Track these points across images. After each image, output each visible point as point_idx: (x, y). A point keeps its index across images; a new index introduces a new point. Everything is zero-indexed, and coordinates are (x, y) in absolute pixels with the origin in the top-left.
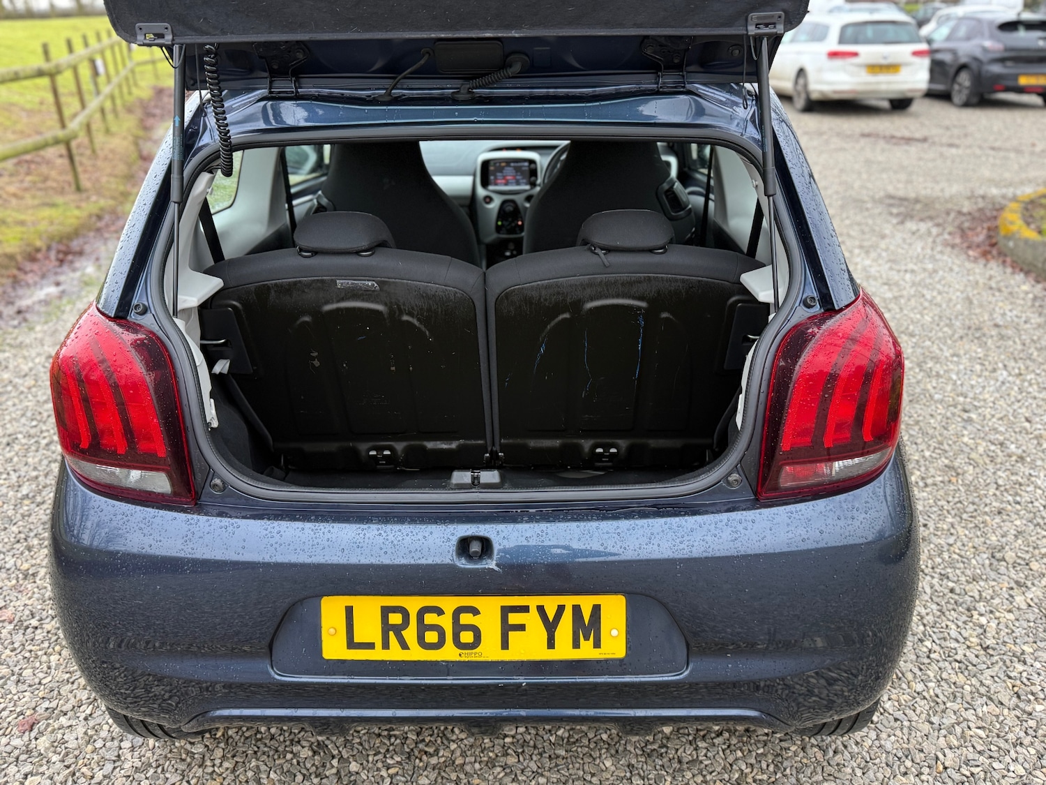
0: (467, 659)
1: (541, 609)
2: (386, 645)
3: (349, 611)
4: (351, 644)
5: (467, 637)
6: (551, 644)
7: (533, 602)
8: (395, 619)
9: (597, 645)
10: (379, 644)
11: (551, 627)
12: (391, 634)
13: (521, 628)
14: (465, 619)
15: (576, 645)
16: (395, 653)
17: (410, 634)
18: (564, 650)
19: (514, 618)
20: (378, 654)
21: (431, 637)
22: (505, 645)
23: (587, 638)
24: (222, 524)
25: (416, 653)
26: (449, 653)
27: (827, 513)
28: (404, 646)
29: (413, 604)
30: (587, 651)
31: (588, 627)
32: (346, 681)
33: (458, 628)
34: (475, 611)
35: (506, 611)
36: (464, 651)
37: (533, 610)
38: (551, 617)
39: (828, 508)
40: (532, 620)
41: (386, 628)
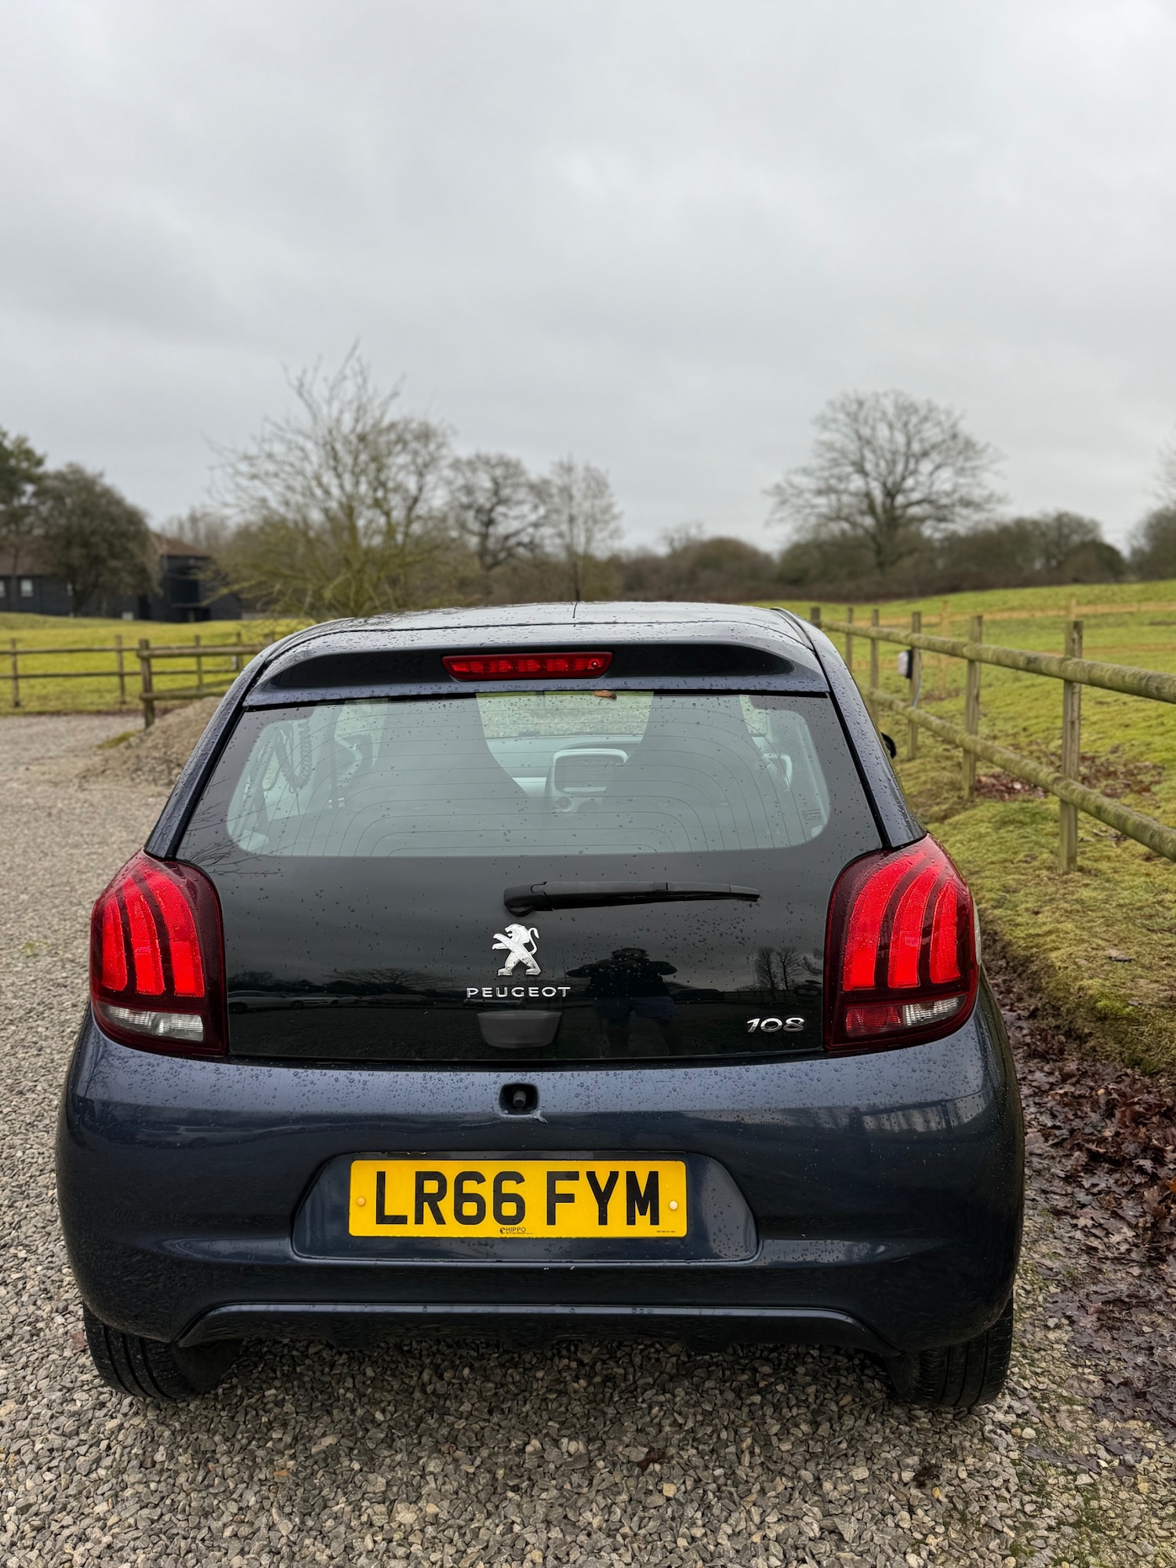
0: (508, 1236)
1: (591, 1176)
2: (419, 1220)
3: (381, 1177)
4: (382, 1218)
5: (509, 1209)
6: (603, 1220)
7: (582, 1167)
8: (431, 1187)
9: (655, 1220)
10: (411, 1218)
11: (603, 1197)
12: (426, 1204)
13: (569, 1198)
14: (509, 1187)
15: (631, 1221)
16: (429, 1229)
17: (447, 1205)
18: (617, 1227)
19: (562, 1187)
20: (410, 1230)
21: (470, 1209)
22: (551, 1220)
23: (643, 1213)
24: (254, 1073)
25: (453, 1229)
26: (489, 1228)
27: (900, 1065)
28: (440, 1220)
29: (451, 1169)
30: (643, 1228)
31: (645, 1200)
32: (373, 1263)
33: (500, 1198)
34: (518, 1178)
35: (553, 1177)
36: (505, 1226)
37: (583, 1177)
38: (603, 1185)
39: (902, 1059)
40: (581, 1189)
41: (421, 1197)
